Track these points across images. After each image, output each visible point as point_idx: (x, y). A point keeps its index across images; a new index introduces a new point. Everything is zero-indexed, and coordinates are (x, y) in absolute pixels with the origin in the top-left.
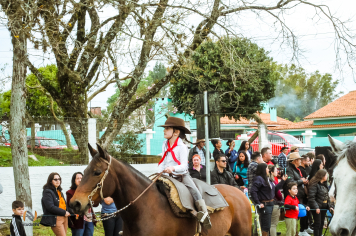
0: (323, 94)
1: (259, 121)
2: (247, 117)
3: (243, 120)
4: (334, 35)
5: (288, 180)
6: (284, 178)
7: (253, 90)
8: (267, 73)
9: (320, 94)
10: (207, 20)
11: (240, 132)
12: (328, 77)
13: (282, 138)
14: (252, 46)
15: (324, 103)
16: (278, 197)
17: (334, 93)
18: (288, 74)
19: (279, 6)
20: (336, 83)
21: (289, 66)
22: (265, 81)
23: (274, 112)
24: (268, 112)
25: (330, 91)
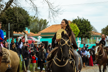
0: (44, 26)
1: (25, 33)
2: (21, 32)
7: (23, 24)
10: (10, 1)
11: (19, 36)
12: (45, 21)
13: (31, 38)
14: (23, 10)
15: (44, 28)
17: (47, 25)
20: (48, 22)
22: (27, 21)
24: (28, 31)
25: (46, 25)
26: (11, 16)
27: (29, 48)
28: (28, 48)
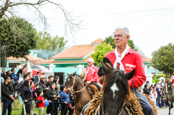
0: (60, 47)
1: (27, 59)
2: (22, 57)
3: (20, 58)
4: (64, 18)
5: (39, 89)
6: (38, 87)
7: (25, 44)
8: (33, 36)
9: (58, 46)
10: (3, 9)
11: (19, 64)
12: (62, 39)
13: (39, 68)
14: (25, 22)
15: (60, 51)
16: (34, 97)
17: (65, 46)
18: (43, 36)
19: (38, 4)
20: (66, 42)
21: (43, 33)
22: (31, 40)
23: (36, 55)
24: (33, 55)
25: (63, 45)
26: (5, 32)
27: (31, 83)
28: (29, 83)
